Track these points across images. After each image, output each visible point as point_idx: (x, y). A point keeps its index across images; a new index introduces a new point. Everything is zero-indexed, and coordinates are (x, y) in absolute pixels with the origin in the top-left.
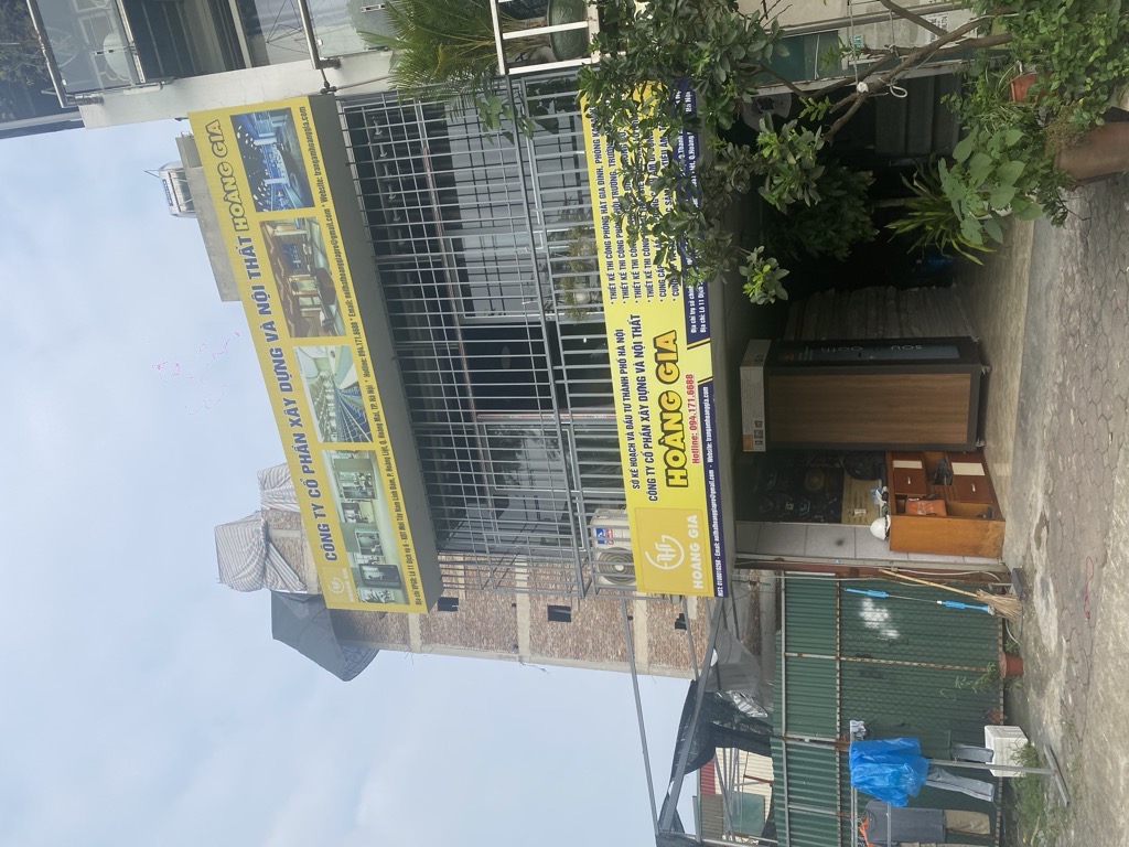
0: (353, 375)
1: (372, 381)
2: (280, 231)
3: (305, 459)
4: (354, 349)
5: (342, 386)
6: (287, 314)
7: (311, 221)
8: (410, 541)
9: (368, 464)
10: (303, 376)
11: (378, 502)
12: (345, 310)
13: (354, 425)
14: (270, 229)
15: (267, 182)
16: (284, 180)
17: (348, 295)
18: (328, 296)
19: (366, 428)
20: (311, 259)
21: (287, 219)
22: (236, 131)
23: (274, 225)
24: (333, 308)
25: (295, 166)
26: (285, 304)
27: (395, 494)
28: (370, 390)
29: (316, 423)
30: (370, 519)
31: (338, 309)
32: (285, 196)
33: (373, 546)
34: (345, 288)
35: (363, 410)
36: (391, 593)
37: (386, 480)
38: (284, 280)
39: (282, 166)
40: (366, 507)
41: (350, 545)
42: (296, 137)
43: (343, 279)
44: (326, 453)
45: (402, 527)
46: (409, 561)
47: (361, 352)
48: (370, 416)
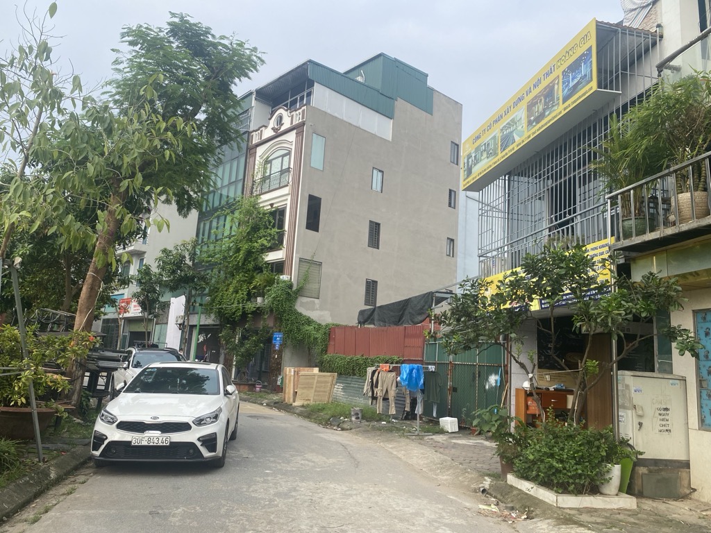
0: (517, 139)
1: (516, 149)
2: (556, 87)
3: (496, 121)
4: (523, 138)
5: (514, 134)
6: (533, 99)
7: (558, 104)
8: (478, 178)
9: (496, 154)
10: (516, 114)
11: (486, 160)
12: (533, 130)
13: (506, 140)
14: (556, 82)
15: (570, 75)
16: (571, 84)
17: (538, 130)
18: (538, 120)
19: (504, 150)
20: (548, 108)
21: (559, 92)
22: (587, 51)
23: (558, 83)
24: (534, 124)
25: (574, 90)
26: (536, 97)
27: (488, 168)
28: (513, 149)
29: (505, 124)
30: (482, 158)
31: (535, 126)
32: (566, 86)
33: (477, 161)
34: (540, 128)
35: (508, 146)
36: (466, 173)
37: (491, 163)
38: (542, 95)
39: (576, 81)
40: (485, 155)
41: (477, 149)
42: (584, 87)
43: (543, 126)
44: (496, 132)
45: (481, 173)
46: (473, 179)
47: (523, 141)
48: (506, 151)
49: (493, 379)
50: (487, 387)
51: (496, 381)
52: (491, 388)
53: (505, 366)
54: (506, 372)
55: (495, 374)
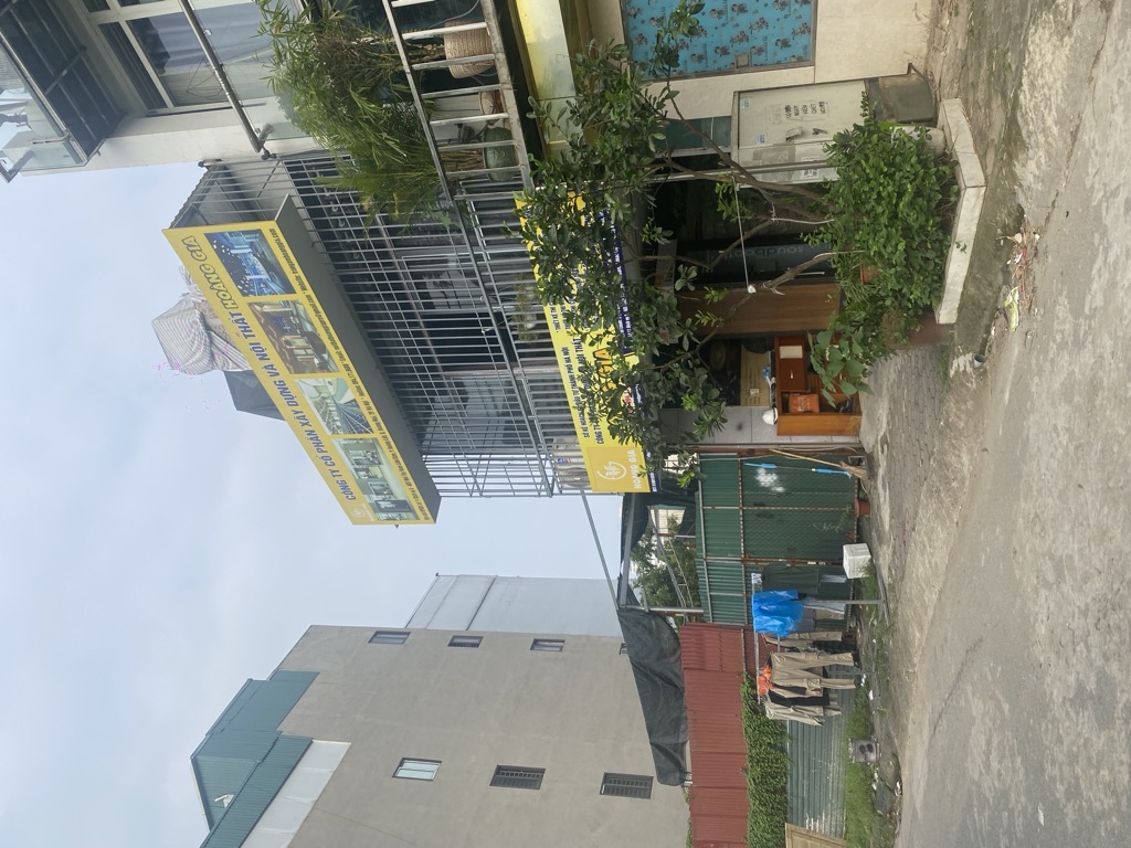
0: (350, 395)
1: (367, 398)
2: (267, 309)
3: (318, 445)
4: (349, 381)
5: (342, 402)
6: (284, 360)
7: (295, 303)
8: (414, 486)
9: (373, 445)
10: (307, 397)
11: (385, 467)
12: (336, 358)
13: (354, 422)
14: (258, 308)
15: (248, 278)
16: (264, 276)
17: (337, 348)
18: (319, 348)
19: (367, 425)
20: (301, 327)
21: (274, 301)
22: (212, 244)
23: (261, 305)
24: (326, 356)
25: (273, 268)
26: (281, 354)
27: (397, 462)
28: (366, 403)
29: (324, 424)
30: (380, 476)
31: (330, 356)
32: (267, 287)
33: (385, 489)
34: (333, 343)
35: (362, 415)
36: (404, 515)
37: (390, 455)
38: (278, 340)
39: (260, 267)
40: (375, 470)
41: (365, 490)
42: (269, 247)
43: (330, 337)
44: (336, 442)
45: (406, 479)
46: (415, 497)
47: (354, 382)
48: (369, 419)
49: (766, 478)
50: (780, 489)
51: (769, 471)
52: (781, 482)
53: (740, 453)
54: (751, 452)
55: (757, 474)
